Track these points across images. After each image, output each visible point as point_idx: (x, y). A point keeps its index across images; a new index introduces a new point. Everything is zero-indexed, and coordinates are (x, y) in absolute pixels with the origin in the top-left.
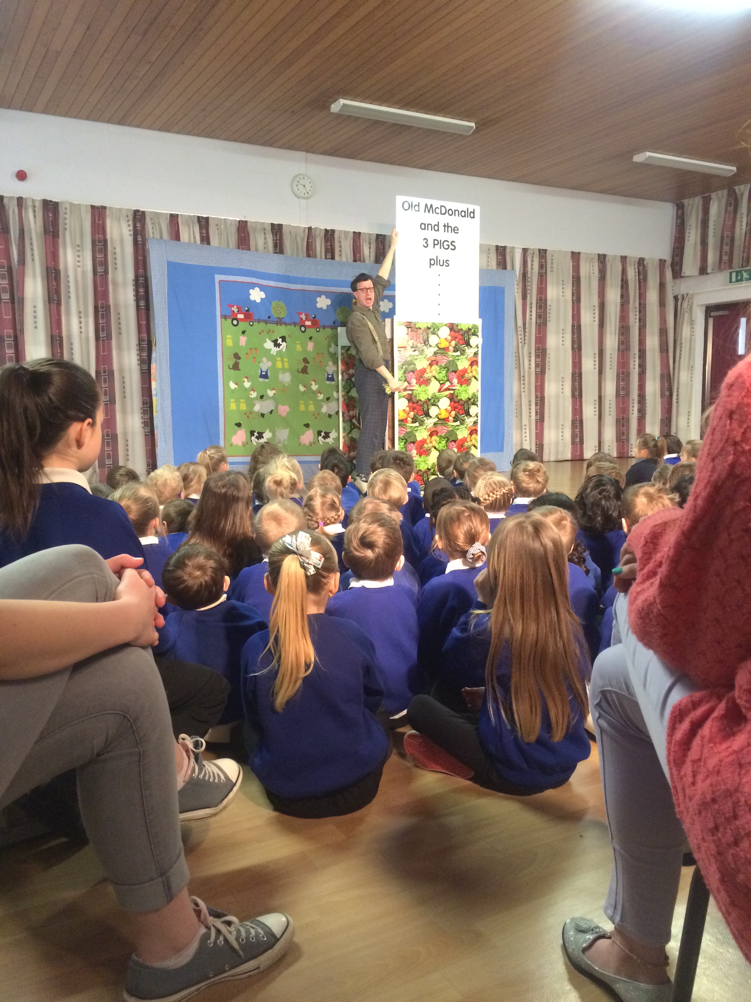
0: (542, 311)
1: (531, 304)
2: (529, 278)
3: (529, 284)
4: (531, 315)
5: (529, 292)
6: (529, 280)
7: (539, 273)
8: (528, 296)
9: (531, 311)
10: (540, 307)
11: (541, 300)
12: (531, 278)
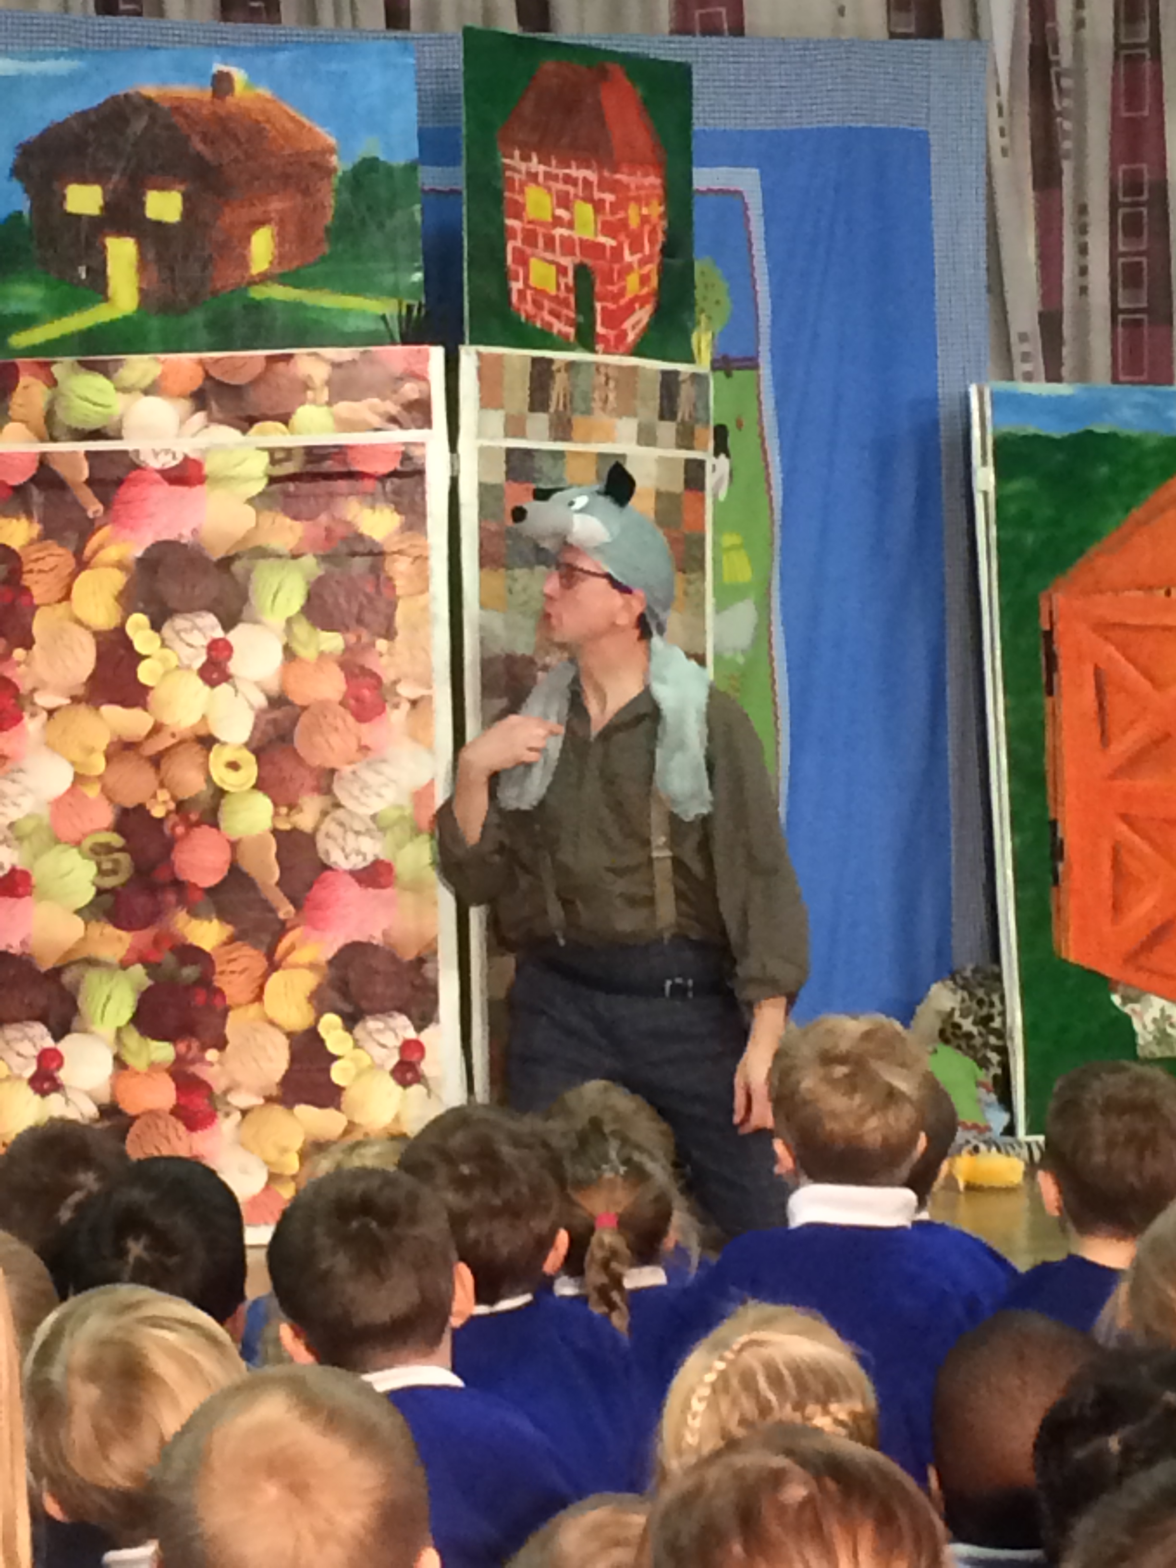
0: (1143, 247)
1: (1082, 209)
2: (1067, 73)
3: (1067, 103)
4: (1083, 271)
5: (1067, 145)
6: (1066, 83)
7: (1118, 46)
8: (1067, 166)
9: (1083, 250)
10: (1133, 227)
11: (1134, 187)
12: (1079, 72)
